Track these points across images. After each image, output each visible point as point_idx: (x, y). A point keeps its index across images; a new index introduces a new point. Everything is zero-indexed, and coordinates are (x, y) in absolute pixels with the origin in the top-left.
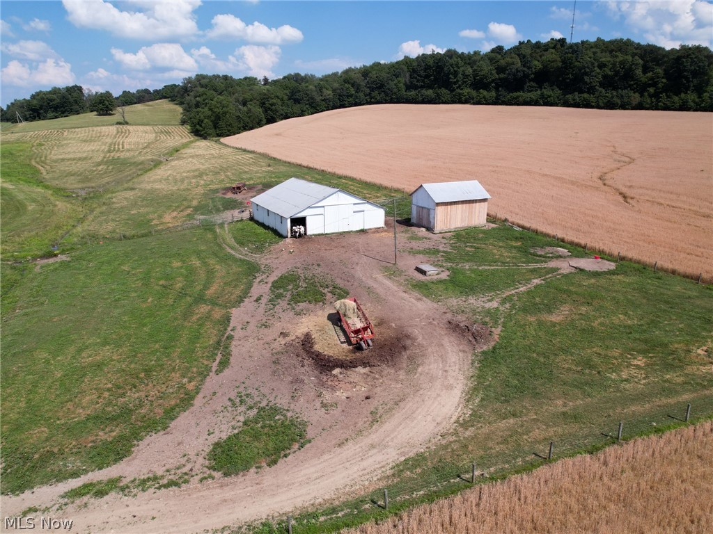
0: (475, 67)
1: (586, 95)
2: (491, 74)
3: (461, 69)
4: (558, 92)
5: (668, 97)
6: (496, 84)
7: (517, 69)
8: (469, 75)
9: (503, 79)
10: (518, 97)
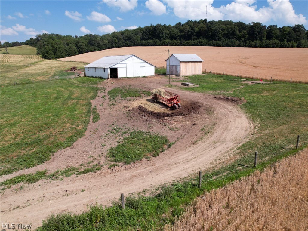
0: (170, 30)
1: (218, 41)
2: (178, 33)
3: (165, 31)
4: (206, 40)
5: (250, 42)
6: (180, 37)
7: (188, 31)
8: (168, 34)
9: (183, 35)
10: (189, 42)
